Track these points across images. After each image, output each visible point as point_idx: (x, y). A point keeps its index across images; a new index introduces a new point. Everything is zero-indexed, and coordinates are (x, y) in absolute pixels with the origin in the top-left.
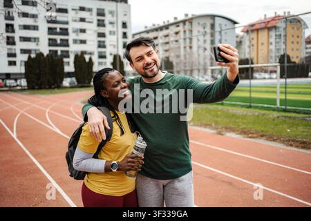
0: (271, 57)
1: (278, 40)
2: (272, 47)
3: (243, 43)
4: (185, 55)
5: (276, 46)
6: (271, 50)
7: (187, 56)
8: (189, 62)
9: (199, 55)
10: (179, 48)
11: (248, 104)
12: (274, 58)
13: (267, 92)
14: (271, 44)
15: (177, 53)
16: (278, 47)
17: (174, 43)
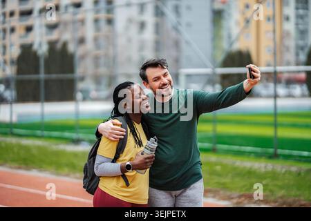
0: (288, 49)
1: (301, 12)
2: (290, 27)
3: (225, 15)
4: (96, 39)
5: (297, 24)
6: (288, 34)
7: (102, 42)
8: (106, 55)
9: (129, 40)
10: (83, 22)
11: (271, 150)
12: (293, 51)
13: (294, 126)
14: (287, 19)
15: (79, 34)
16: (301, 27)
17: (71, 10)
